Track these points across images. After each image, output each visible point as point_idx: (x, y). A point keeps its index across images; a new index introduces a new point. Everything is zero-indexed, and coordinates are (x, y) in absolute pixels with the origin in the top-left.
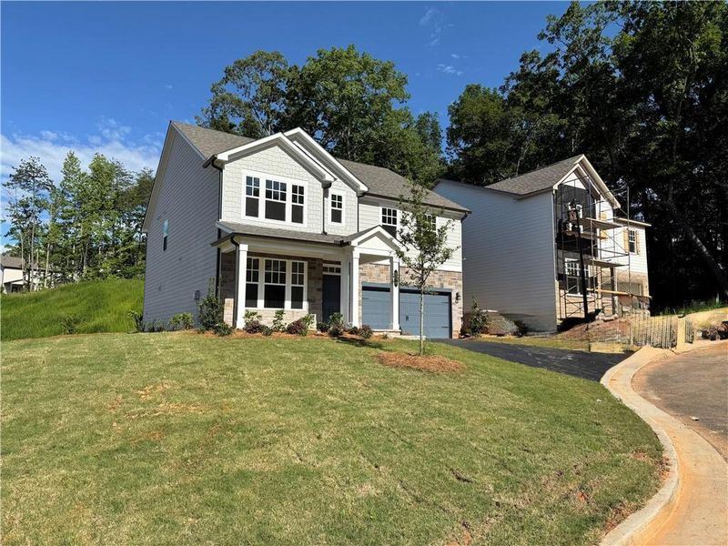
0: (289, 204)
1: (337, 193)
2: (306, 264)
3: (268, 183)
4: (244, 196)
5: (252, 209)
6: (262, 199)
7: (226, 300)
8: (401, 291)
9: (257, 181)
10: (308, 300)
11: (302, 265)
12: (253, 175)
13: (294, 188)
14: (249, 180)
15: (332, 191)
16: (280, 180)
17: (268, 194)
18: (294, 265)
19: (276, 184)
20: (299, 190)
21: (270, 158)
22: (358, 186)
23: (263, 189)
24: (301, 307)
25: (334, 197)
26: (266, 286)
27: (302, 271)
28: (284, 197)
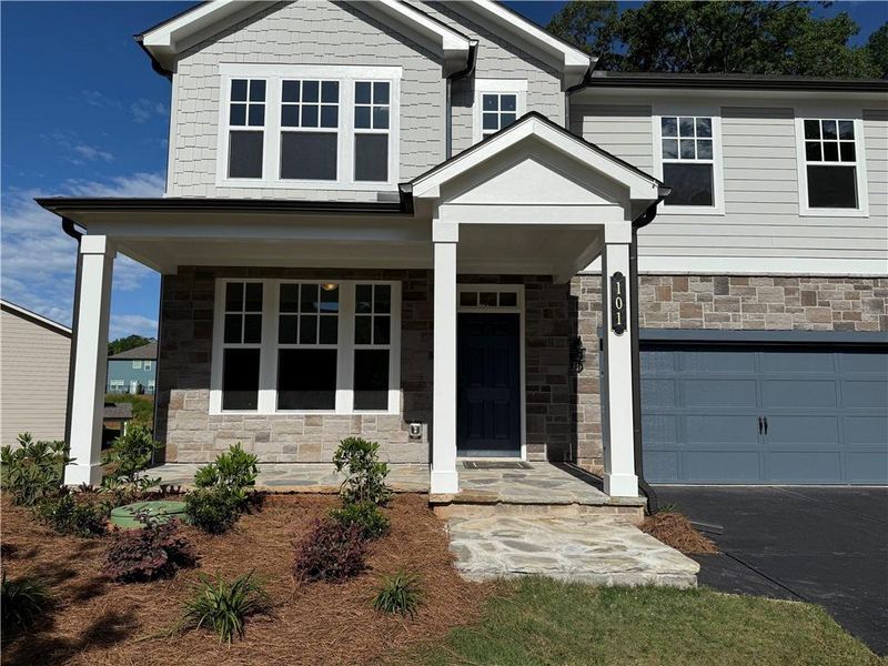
0: (346, 133)
1: (500, 88)
2: (396, 288)
3: (290, 89)
4: (225, 128)
5: (245, 158)
6: (272, 131)
7: (174, 393)
8: (642, 345)
9: (259, 88)
10: (404, 386)
11: (384, 293)
12: (249, 74)
13: (362, 90)
14: (238, 88)
15: (482, 87)
16: (320, 74)
17: (288, 116)
18: (362, 293)
19: (311, 87)
20: (372, 95)
21: (296, 25)
22: (560, 58)
23: (273, 103)
24: (385, 406)
25: (490, 101)
26: (281, 351)
27: (384, 306)
28: (331, 117)
